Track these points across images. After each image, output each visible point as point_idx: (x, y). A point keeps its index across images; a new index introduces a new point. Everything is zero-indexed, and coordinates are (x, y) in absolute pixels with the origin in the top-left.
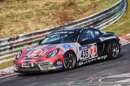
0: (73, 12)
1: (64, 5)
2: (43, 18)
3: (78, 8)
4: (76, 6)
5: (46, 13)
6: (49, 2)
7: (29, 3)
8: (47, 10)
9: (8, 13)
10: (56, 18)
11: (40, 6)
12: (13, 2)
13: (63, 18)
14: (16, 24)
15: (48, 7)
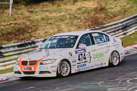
0: (104, 17)
1: (95, 10)
2: (76, 22)
3: (108, 13)
4: (106, 11)
6: (81, 7)
7: (62, 7)
8: (79, 14)
9: (43, 16)
10: (88, 22)
11: (72, 10)
12: (48, 6)
13: (94, 22)
14: (50, 26)
15: (80, 12)
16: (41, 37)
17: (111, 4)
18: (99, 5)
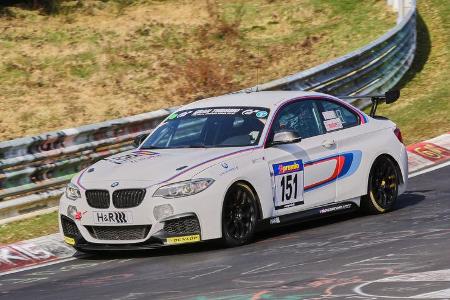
0: (234, 59)
1: (202, 33)
2: (130, 78)
3: (249, 45)
4: (242, 38)
5: (140, 61)
6: (149, 23)
7: (80, 24)
8: (143, 48)
9: (12, 56)
10: (176, 78)
11: (118, 36)
12: (27, 20)
13: (199, 79)
14: (39, 93)
15: (146, 41)
16: (7, 133)
17: (258, 12)
18: (215, 16)
